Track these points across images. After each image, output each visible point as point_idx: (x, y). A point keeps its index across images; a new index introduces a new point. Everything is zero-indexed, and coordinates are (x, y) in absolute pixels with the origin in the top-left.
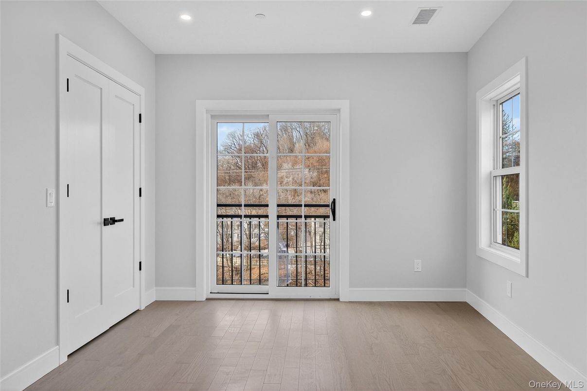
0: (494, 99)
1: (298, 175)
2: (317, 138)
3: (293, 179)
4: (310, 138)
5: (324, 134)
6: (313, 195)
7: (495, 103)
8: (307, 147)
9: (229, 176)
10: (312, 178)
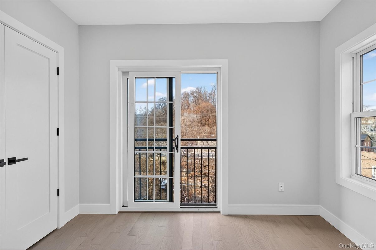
0: (353, 53)
1: (191, 118)
2: (200, 101)
3: (189, 120)
4: (196, 101)
5: (203, 99)
6: (198, 127)
7: (355, 56)
8: (196, 105)
9: (160, 119)
10: (198, 119)
